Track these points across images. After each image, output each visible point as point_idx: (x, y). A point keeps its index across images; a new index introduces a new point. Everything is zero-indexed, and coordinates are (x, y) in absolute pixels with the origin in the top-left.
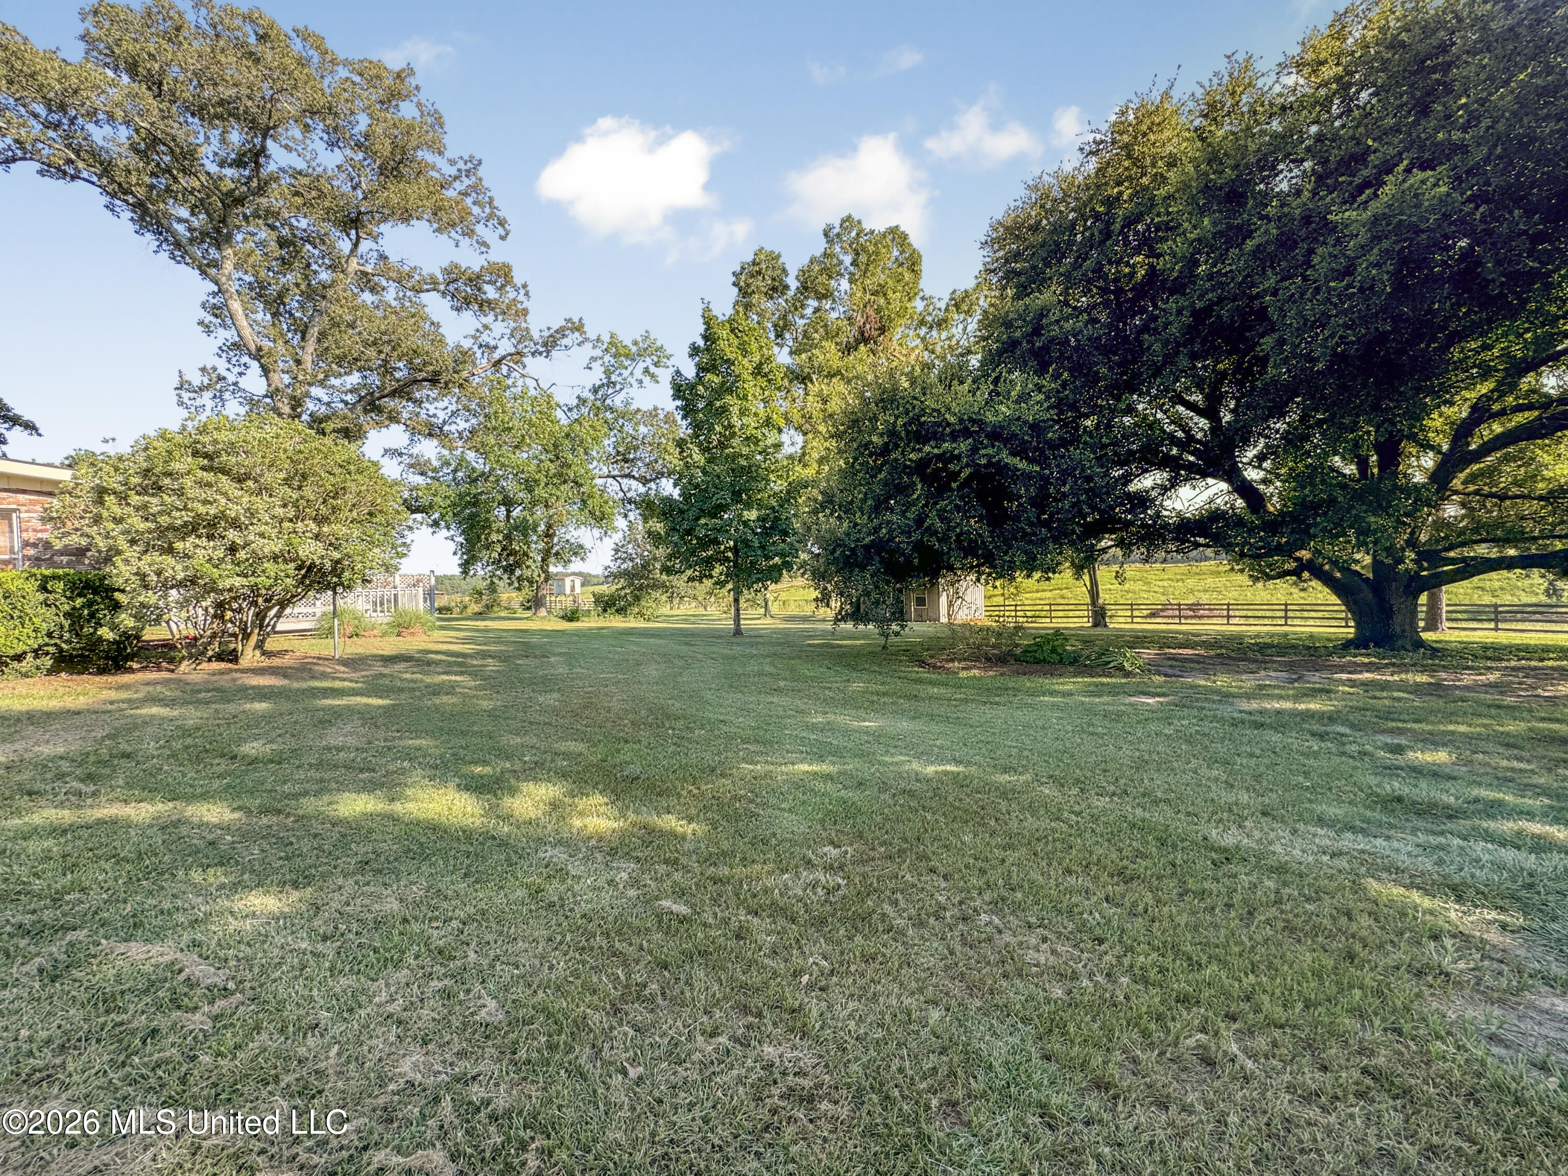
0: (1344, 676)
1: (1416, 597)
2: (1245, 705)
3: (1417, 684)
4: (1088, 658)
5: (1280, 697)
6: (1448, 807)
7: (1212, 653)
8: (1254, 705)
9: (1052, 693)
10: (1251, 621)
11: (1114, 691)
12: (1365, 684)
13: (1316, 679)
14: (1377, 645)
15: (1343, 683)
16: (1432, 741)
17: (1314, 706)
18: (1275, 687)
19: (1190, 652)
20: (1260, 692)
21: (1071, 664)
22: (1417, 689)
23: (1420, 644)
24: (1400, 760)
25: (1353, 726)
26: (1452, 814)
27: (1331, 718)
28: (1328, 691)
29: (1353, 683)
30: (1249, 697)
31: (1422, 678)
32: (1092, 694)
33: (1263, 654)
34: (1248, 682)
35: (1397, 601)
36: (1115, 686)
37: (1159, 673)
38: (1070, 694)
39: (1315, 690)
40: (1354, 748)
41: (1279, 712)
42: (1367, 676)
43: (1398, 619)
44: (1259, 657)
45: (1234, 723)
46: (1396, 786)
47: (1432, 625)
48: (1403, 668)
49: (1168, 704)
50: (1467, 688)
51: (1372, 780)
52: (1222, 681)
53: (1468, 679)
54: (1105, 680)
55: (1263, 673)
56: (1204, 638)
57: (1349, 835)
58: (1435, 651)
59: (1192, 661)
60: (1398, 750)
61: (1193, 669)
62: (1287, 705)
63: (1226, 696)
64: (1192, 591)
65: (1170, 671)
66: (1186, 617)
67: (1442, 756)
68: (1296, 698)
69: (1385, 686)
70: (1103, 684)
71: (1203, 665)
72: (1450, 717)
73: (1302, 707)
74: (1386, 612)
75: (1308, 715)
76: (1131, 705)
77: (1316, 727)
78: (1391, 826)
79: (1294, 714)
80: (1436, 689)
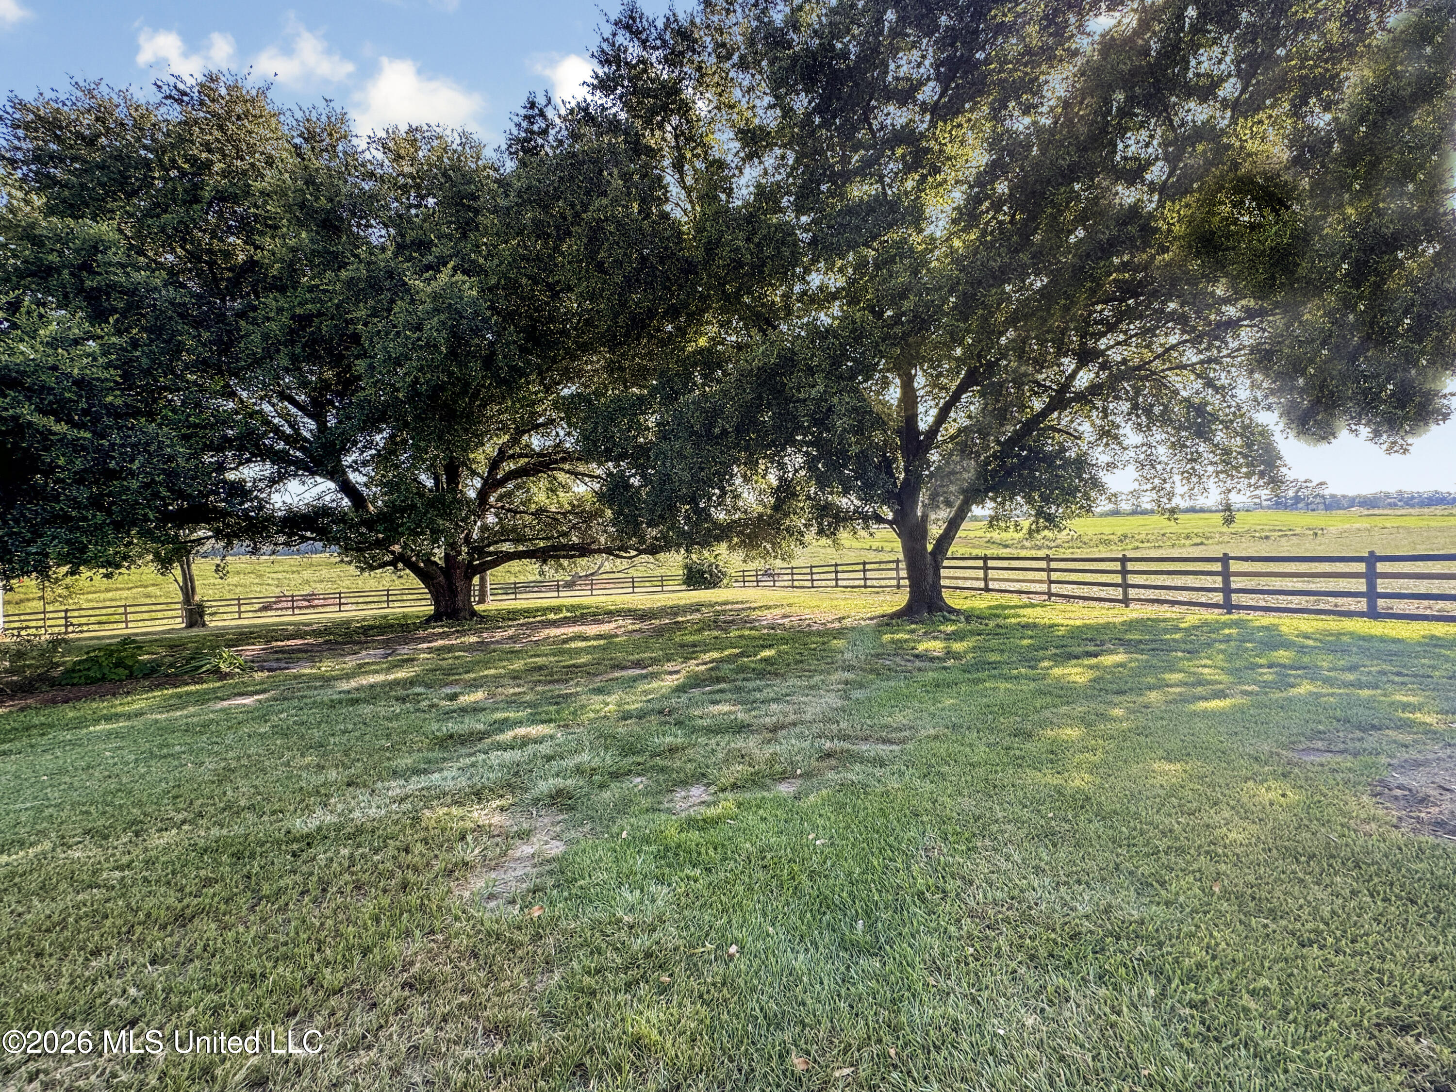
0: (425, 645)
1: (471, 580)
2: (344, 686)
3: (470, 644)
4: (171, 665)
5: (376, 672)
6: (480, 732)
7: (320, 640)
8: (353, 683)
9: (108, 719)
10: (361, 607)
11: (202, 699)
12: (439, 649)
13: (405, 651)
14: (449, 617)
15: (423, 651)
16: (474, 685)
17: (401, 674)
18: (372, 664)
19: (299, 642)
20: (360, 670)
21: (146, 676)
22: (470, 648)
23: (474, 613)
24: (454, 705)
25: (428, 686)
26: (482, 736)
27: (411, 682)
28: (413, 660)
29: (430, 650)
30: (348, 676)
31: (473, 639)
32: (171, 708)
33: (366, 636)
34: (351, 662)
35: (460, 584)
36: (206, 692)
37: (262, 669)
38: (139, 714)
39: (404, 661)
40: (426, 703)
41: (372, 686)
42: (440, 643)
43: (460, 597)
44: (363, 638)
45: (332, 705)
46: (451, 726)
47: (482, 601)
48: (463, 633)
49: (268, 700)
50: (497, 642)
51: (435, 726)
52: (327, 666)
53: (499, 635)
54: (192, 688)
55: (364, 653)
56: (315, 627)
57: (415, 778)
58: (483, 618)
59: (300, 651)
60: (453, 697)
61: (299, 659)
62: (379, 678)
63: (327, 680)
64: (308, 582)
65: (275, 665)
66: (300, 608)
67: (479, 695)
68: (388, 670)
69: (450, 649)
70: (188, 694)
71: (309, 654)
72: (486, 665)
73: (391, 677)
74: (453, 592)
75: (396, 683)
76: (221, 710)
77: (401, 692)
78: (444, 759)
79: (383, 685)
80: (482, 645)
